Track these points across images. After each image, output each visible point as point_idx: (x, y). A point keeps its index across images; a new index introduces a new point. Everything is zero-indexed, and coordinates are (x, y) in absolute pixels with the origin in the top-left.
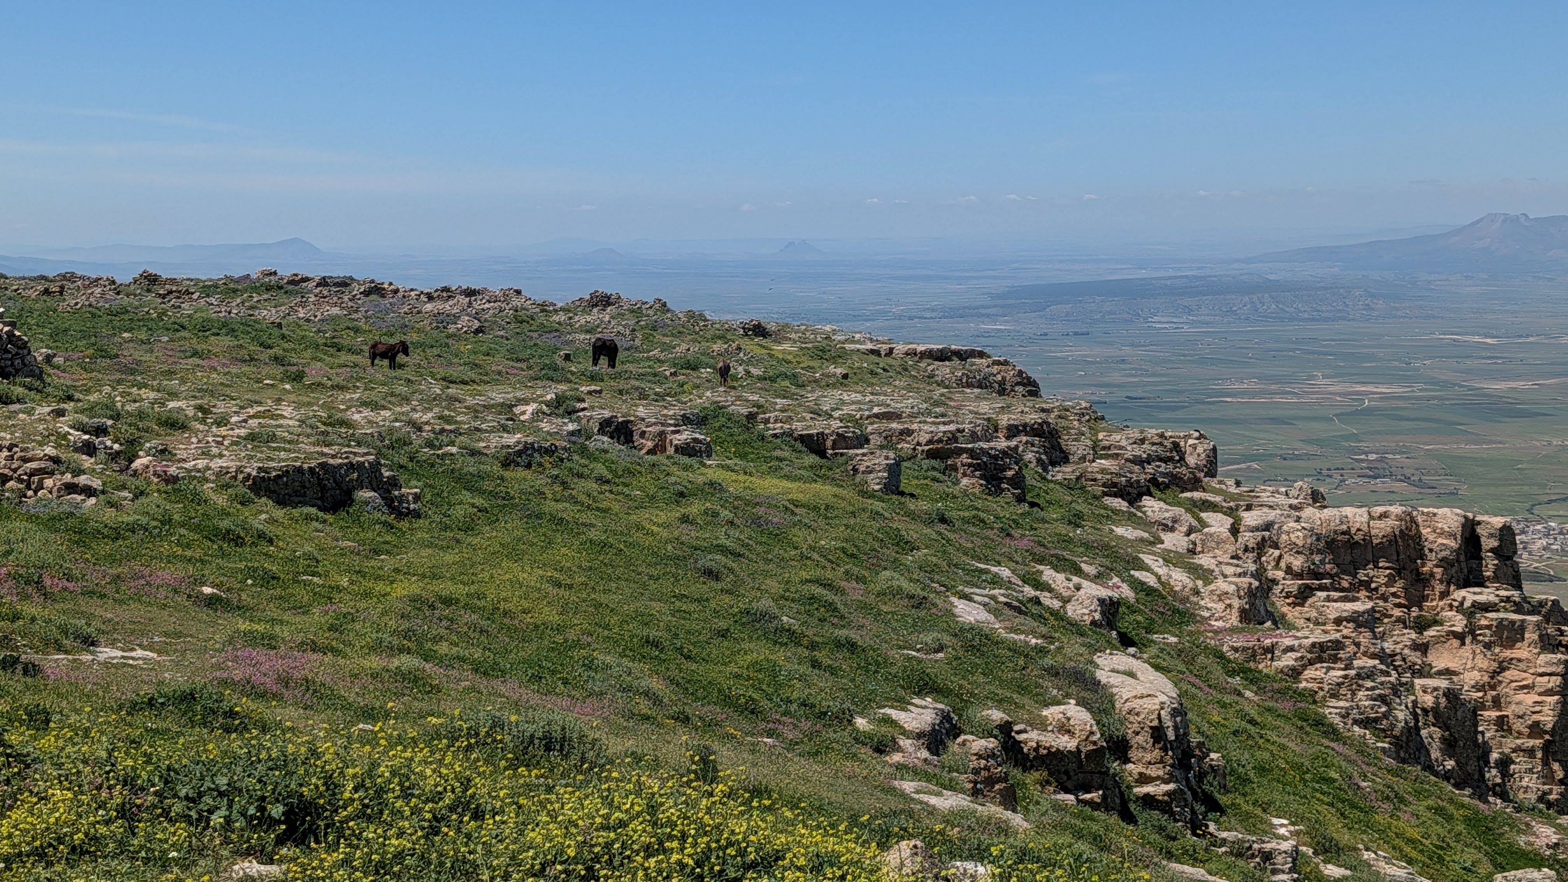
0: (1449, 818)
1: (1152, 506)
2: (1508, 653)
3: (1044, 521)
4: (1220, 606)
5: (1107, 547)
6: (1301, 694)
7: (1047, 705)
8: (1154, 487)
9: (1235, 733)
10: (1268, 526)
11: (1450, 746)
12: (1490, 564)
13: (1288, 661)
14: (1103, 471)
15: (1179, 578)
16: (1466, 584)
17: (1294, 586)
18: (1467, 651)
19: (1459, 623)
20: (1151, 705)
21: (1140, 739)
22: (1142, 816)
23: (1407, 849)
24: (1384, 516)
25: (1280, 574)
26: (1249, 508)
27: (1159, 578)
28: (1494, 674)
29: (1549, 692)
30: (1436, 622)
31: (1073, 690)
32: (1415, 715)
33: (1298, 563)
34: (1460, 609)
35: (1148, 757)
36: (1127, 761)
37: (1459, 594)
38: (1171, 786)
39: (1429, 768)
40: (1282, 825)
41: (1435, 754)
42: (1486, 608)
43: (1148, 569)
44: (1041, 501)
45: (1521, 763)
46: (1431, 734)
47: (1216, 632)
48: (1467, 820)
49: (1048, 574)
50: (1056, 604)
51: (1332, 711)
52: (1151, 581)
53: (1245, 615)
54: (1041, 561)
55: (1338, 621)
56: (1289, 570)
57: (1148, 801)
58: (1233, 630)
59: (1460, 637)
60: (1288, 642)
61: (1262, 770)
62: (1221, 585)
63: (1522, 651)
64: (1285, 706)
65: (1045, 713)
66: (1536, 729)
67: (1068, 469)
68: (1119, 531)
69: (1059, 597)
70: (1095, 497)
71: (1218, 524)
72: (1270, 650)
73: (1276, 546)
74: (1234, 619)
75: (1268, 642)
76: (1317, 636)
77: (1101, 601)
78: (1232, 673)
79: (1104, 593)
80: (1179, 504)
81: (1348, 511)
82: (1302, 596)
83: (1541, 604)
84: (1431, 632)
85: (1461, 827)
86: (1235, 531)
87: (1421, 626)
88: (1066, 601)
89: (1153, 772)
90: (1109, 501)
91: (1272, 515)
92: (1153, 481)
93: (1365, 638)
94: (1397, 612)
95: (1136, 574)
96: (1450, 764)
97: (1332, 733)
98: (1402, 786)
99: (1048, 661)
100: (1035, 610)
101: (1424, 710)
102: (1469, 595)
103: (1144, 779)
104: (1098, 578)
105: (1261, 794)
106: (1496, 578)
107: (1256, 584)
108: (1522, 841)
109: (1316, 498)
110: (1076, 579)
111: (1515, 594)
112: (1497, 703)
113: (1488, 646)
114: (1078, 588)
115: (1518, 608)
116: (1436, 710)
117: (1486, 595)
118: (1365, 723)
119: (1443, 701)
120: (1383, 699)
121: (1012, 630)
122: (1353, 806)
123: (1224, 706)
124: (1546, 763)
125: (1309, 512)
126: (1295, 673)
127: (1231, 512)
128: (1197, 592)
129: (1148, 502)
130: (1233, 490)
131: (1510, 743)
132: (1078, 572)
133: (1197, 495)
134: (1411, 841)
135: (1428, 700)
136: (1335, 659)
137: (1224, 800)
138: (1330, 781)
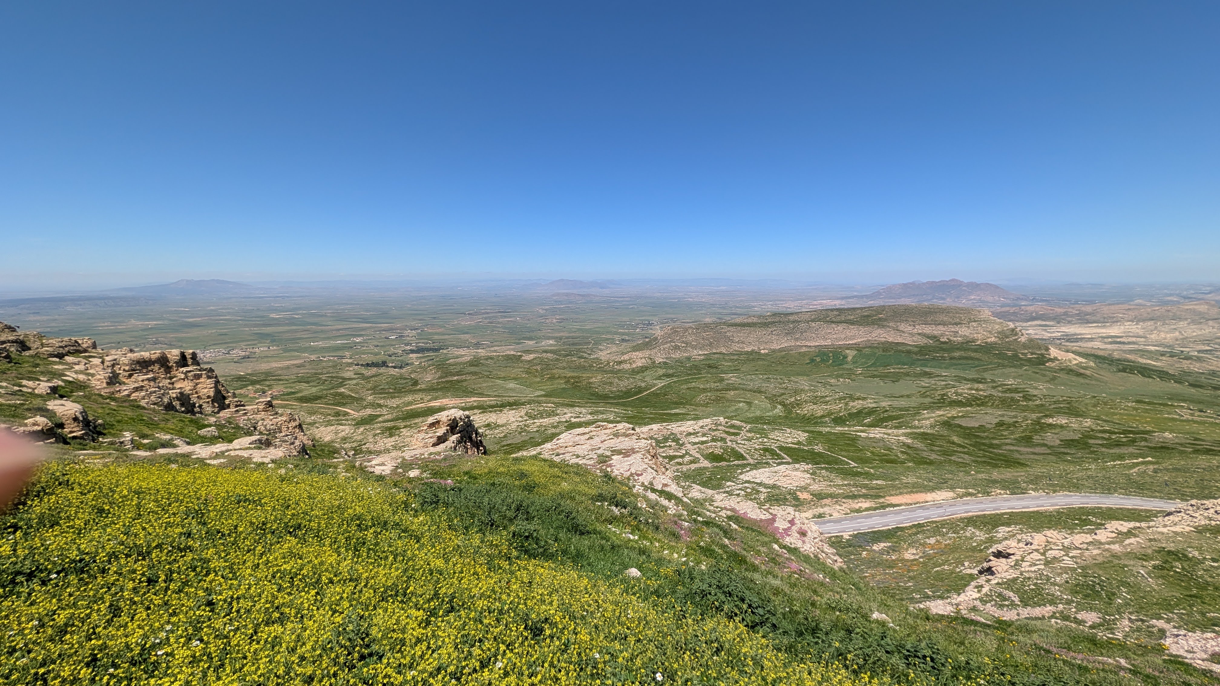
0: (183, 421)
1: (68, 359)
2: (198, 381)
3: (21, 367)
4: (99, 382)
5: (51, 372)
6: (132, 400)
7: (27, 419)
8: (69, 353)
9: (108, 414)
10: (115, 360)
11: (182, 405)
12: (190, 362)
13: (126, 393)
14: (47, 351)
15: (81, 377)
16: (183, 366)
17: (127, 374)
18: (186, 382)
19: (183, 376)
20: (73, 412)
21: (68, 422)
22: (72, 442)
23: (171, 431)
24: (155, 353)
25: (121, 372)
26: (107, 356)
27: (74, 378)
28: (195, 386)
29: (211, 388)
30: (175, 377)
31: (38, 413)
32: (171, 400)
33: (127, 368)
34: (182, 373)
35: (72, 426)
36: (64, 428)
37: (181, 369)
38: (83, 432)
39: (177, 411)
40: (127, 434)
41: (178, 408)
42: (190, 371)
43: (68, 376)
44: (20, 362)
45: (205, 406)
46: (177, 404)
47: (98, 389)
48: (189, 421)
49: (24, 382)
50: (30, 390)
51: (143, 403)
52: (71, 379)
53: (108, 383)
54: (22, 379)
55: (143, 381)
56: (124, 370)
57: (74, 438)
58: (104, 388)
59: (184, 379)
60: (125, 388)
61: (119, 422)
62: (98, 377)
63: (202, 380)
64: (127, 404)
65: (26, 421)
66: (209, 397)
67: (31, 352)
68: (56, 367)
69: (30, 388)
70: (44, 359)
71: (96, 361)
72: (119, 391)
73: (118, 364)
74: (105, 385)
75: (118, 389)
76: (136, 385)
77: (50, 387)
78: (106, 399)
79: (50, 385)
80: (80, 357)
81: (143, 353)
82: (130, 376)
83: (206, 369)
84: (174, 379)
85: (188, 423)
86: (103, 362)
87: (171, 378)
88: (34, 389)
89: (75, 429)
90: (50, 359)
91: (116, 357)
92: (69, 352)
93: (152, 384)
94: (163, 376)
95: (64, 378)
96: (183, 409)
97: (144, 408)
98: (167, 417)
99: (26, 407)
100: (20, 393)
101: (174, 398)
102: (184, 369)
103: (71, 432)
104: (48, 381)
105: (119, 428)
106: (192, 364)
107: (111, 375)
108: (206, 422)
109: (131, 351)
110: (37, 382)
111: (199, 367)
112: (196, 393)
113: (192, 380)
114: (39, 384)
115: (200, 370)
116: (177, 397)
117: (189, 369)
118: (155, 404)
119: (179, 395)
120: (159, 397)
121: (8, 400)
122: (152, 424)
123: (103, 408)
124: (212, 404)
125: (129, 355)
126: (129, 396)
127: (100, 358)
128: (89, 380)
129: (66, 358)
130: (101, 352)
131: (201, 402)
132: (39, 380)
133: (87, 354)
134: (172, 429)
135: (174, 395)
136: (142, 390)
137: (105, 432)
138: (144, 420)
